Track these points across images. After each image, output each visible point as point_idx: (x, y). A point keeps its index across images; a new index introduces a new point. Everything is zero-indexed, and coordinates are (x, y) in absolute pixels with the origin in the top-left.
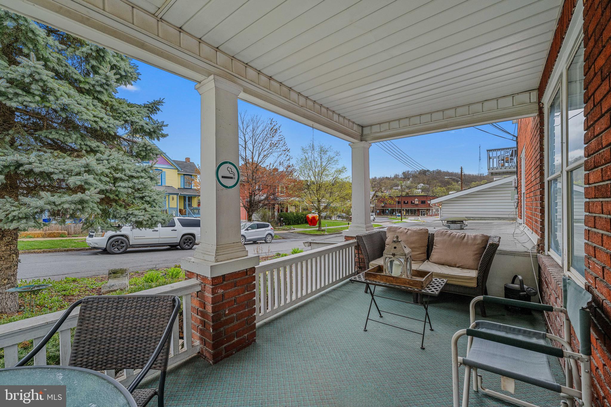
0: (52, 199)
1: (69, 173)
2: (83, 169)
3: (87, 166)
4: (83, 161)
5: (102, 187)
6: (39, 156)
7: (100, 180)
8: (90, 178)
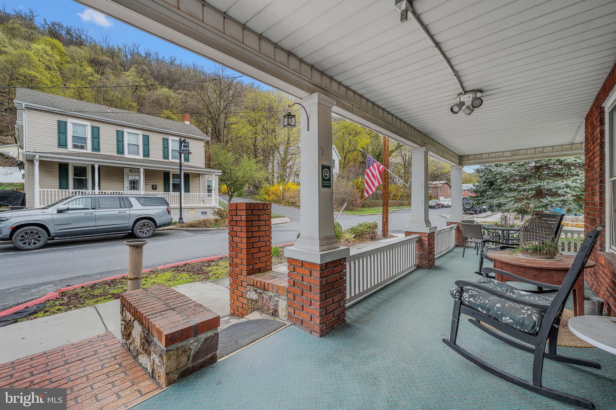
0: (551, 199)
1: (559, 188)
2: (565, 186)
3: (567, 184)
4: (565, 182)
5: (574, 193)
6: (548, 182)
7: (574, 190)
8: (568, 190)
